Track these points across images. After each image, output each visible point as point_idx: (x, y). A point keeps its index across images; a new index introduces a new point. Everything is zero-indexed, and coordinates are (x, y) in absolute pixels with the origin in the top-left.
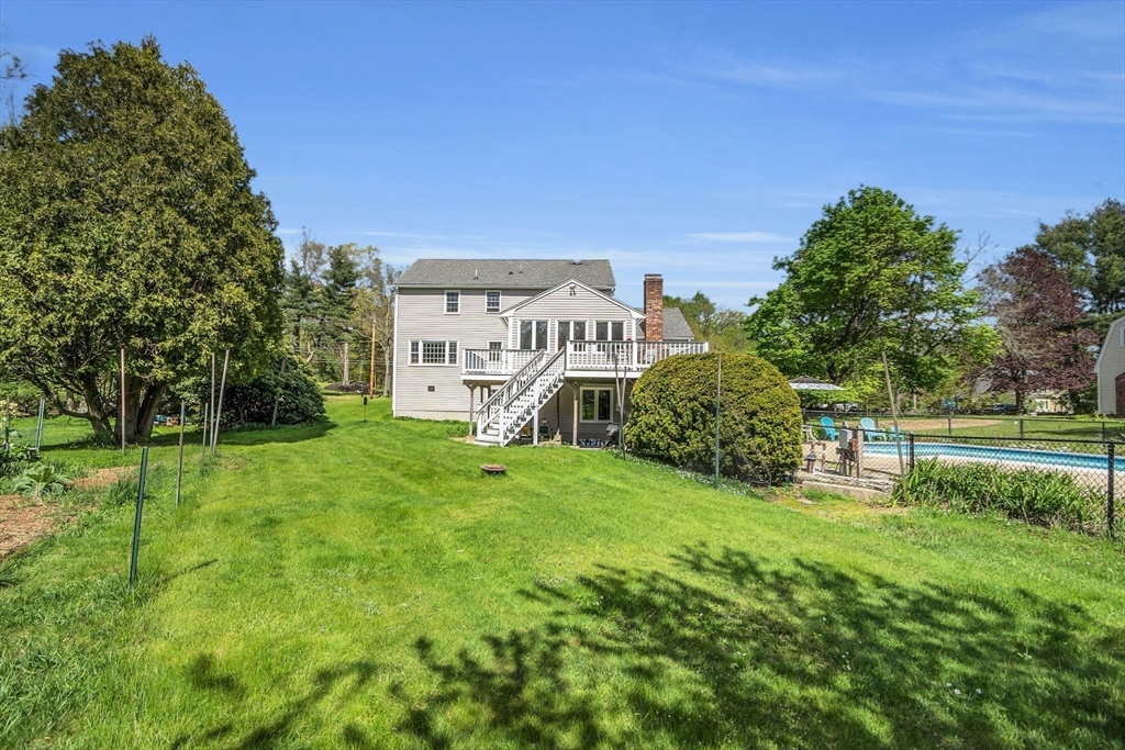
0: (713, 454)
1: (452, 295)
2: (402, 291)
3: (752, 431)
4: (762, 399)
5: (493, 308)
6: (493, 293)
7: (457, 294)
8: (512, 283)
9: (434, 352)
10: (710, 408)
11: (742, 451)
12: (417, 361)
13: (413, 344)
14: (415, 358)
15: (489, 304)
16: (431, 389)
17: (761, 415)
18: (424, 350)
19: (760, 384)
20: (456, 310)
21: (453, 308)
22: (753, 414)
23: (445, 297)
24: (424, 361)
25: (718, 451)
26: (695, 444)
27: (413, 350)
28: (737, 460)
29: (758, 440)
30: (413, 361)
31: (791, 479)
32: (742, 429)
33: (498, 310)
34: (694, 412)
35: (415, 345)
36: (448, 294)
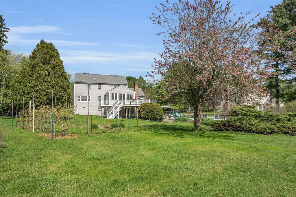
0: (152, 117)
1: (89, 84)
2: (76, 83)
3: (157, 114)
4: (158, 110)
5: (99, 88)
6: (99, 85)
7: (90, 84)
8: (104, 82)
9: (84, 98)
10: (152, 111)
11: (156, 117)
12: (80, 101)
13: (79, 96)
14: (79, 100)
15: (98, 87)
16: (84, 107)
17: (158, 112)
18: (82, 98)
19: (158, 108)
20: (90, 88)
21: (89, 87)
22: (157, 112)
23: (87, 85)
24: (82, 101)
25: (153, 117)
26: (149, 116)
27: (79, 98)
28: (155, 118)
29: (158, 115)
30: (79, 101)
31: (162, 121)
32: (156, 114)
33: (100, 88)
34: (149, 112)
35: (79, 97)
36: (88, 84)
